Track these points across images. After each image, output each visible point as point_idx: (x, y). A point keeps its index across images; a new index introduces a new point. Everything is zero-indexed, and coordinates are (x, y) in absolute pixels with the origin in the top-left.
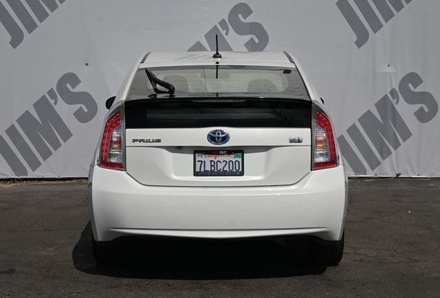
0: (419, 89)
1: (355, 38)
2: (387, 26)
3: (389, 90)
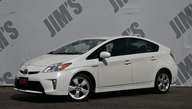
1: (176, 35)
2: (187, 31)
3: (189, 54)
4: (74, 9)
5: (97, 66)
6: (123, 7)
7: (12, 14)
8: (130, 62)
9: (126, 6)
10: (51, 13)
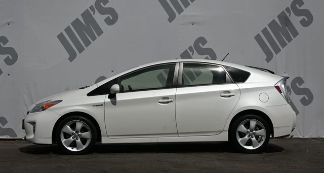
0: (302, 86)
1: (265, 57)
2: (283, 50)
4: (106, 16)
5: (102, 105)
6: (182, 14)
7: (7, 25)
8: (169, 100)
9: (187, 12)
10: (68, 23)
